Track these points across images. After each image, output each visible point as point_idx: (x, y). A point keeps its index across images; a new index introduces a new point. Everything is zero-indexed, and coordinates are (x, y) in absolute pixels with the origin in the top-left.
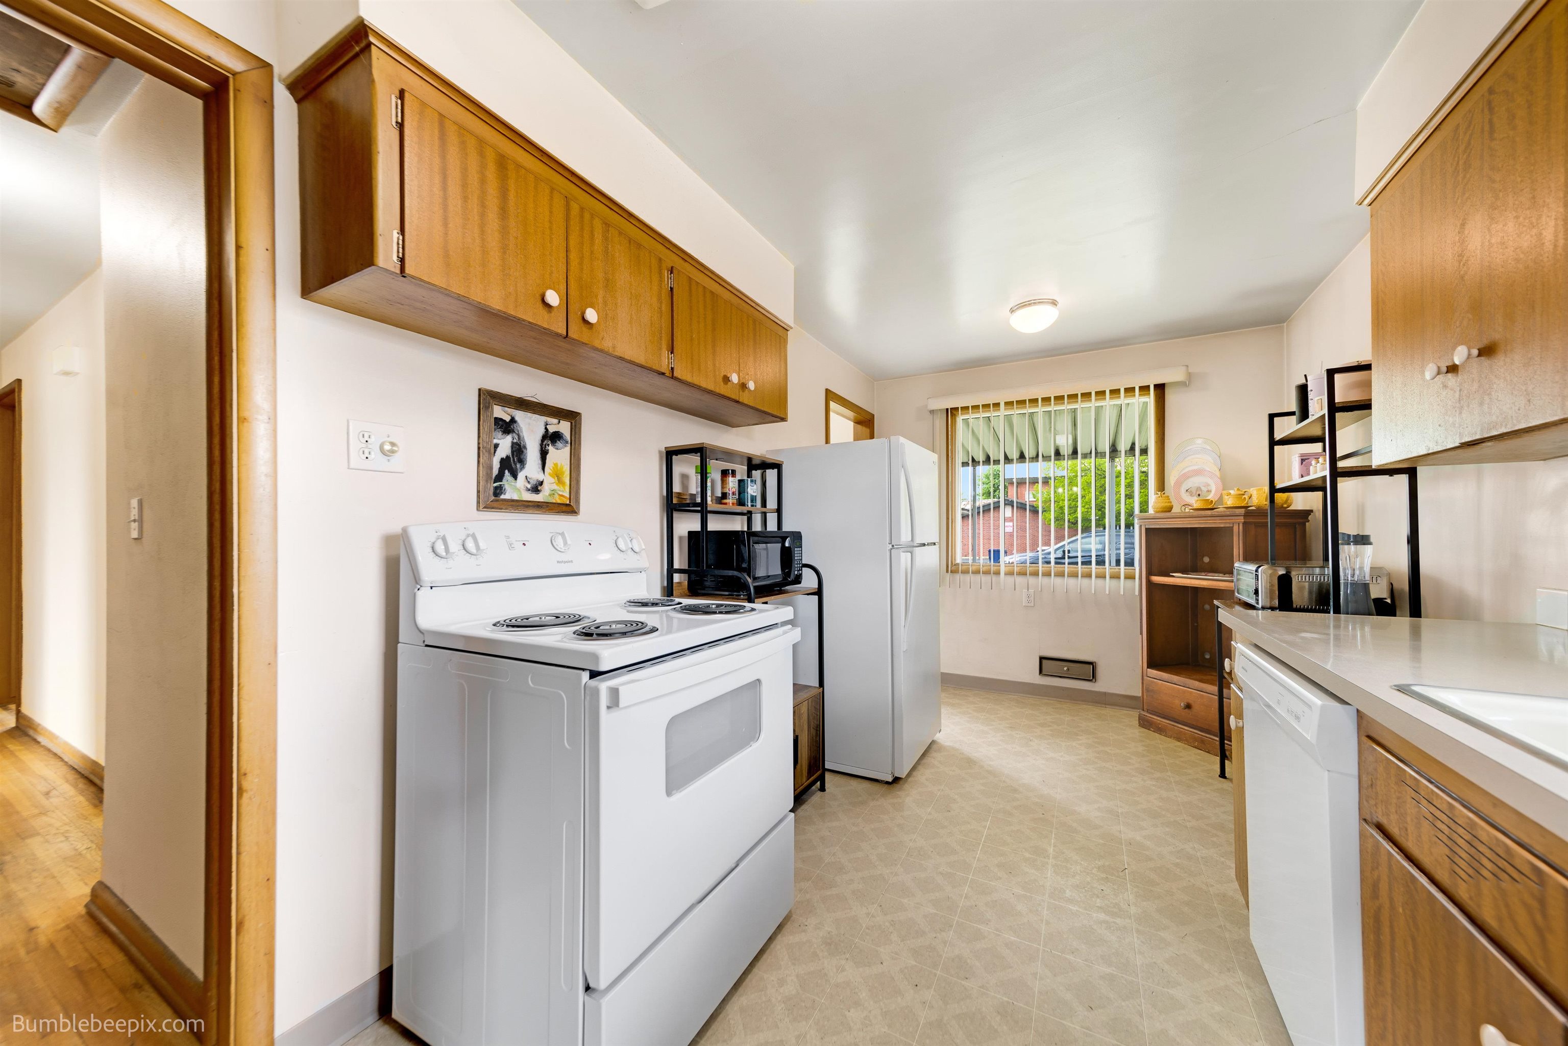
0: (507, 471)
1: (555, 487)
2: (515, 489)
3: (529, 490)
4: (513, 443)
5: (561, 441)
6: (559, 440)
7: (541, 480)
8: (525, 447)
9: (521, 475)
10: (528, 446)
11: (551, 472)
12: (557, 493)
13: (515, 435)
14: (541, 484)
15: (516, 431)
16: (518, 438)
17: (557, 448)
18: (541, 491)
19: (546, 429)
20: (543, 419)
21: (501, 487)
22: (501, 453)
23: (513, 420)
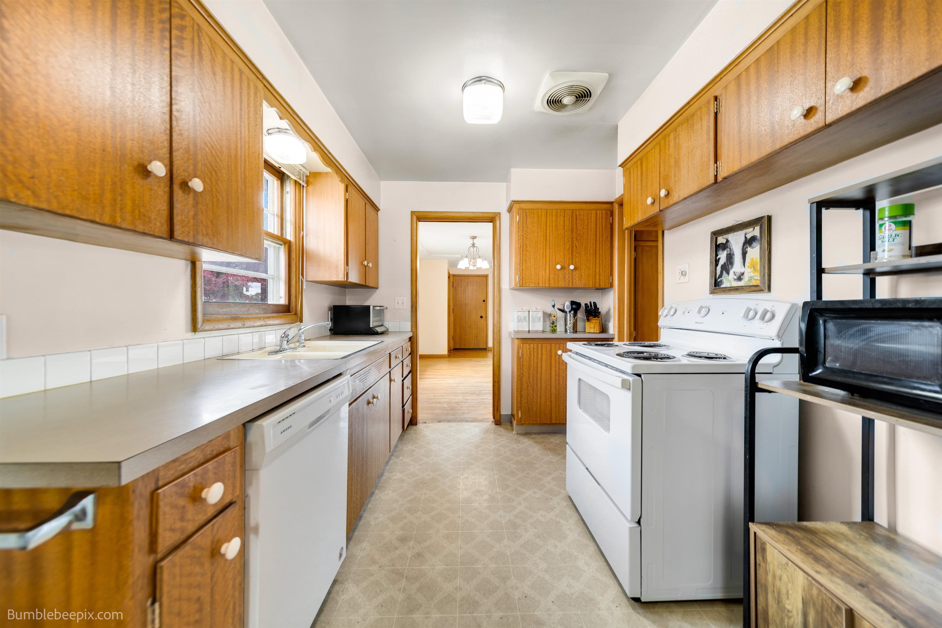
0: (724, 271)
1: (752, 274)
2: (728, 281)
3: (736, 280)
4: (727, 254)
5: (756, 241)
6: (754, 242)
7: (743, 272)
8: (733, 254)
9: (731, 272)
10: (735, 254)
11: (749, 265)
12: (753, 278)
13: (728, 249)
14: (743, 274)
15: (729, 247)
16: (730, 250)
17: (753, 248)
18: (743, 279)
19: (746, 238)
20: (743, 232)
21: (721, 281)
22: (721, 262)
23: (727, 241)
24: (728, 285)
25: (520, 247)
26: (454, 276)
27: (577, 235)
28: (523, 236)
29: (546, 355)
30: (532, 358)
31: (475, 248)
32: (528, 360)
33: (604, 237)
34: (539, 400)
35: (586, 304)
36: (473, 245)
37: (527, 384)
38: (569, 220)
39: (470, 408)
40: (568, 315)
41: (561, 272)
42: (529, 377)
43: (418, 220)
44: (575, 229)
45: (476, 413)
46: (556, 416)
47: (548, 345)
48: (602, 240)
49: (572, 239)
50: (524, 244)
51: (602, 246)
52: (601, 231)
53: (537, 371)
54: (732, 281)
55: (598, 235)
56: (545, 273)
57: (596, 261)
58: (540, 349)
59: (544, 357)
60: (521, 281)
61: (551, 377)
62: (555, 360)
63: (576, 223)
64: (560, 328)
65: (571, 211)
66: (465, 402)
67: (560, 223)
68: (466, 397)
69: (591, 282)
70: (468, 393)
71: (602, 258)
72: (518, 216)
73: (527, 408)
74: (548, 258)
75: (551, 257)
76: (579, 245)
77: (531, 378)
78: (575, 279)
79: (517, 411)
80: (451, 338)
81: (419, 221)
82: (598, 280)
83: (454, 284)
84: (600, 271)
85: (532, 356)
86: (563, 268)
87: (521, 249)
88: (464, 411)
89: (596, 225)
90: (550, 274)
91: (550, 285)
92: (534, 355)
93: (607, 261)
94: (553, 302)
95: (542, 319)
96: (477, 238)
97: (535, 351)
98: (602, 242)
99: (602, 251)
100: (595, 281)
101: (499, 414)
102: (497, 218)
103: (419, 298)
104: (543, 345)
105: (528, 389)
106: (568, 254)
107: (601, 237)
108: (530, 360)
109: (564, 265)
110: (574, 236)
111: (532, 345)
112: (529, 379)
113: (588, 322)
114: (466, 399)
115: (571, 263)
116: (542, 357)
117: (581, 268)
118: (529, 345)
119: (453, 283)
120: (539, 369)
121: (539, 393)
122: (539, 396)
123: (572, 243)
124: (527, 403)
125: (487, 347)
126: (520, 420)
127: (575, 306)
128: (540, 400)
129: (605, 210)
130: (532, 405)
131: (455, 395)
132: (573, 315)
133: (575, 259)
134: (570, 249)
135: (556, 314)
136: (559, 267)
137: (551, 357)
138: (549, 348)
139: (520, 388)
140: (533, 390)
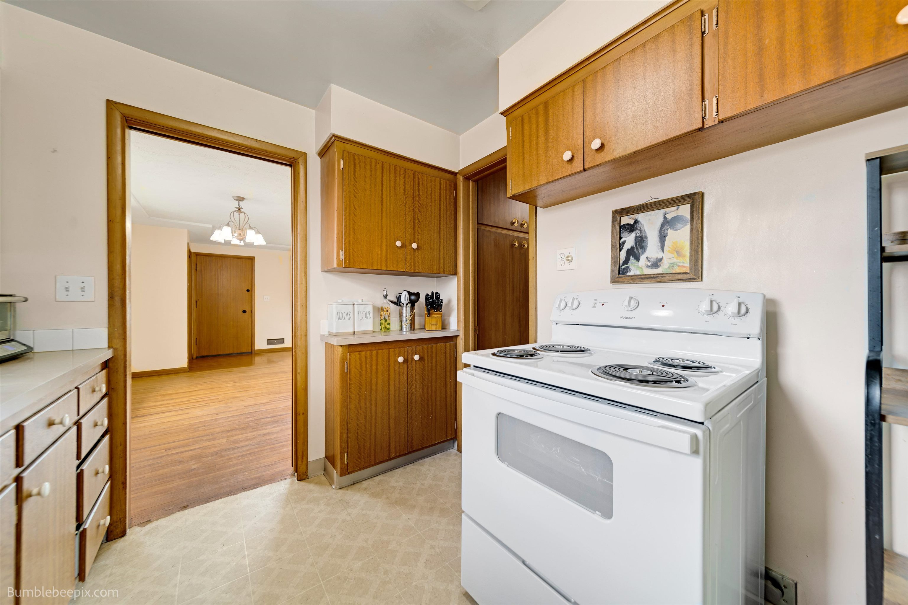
0: (631, 257)
1: (674, 260)
2: (638, 267)
3: (650, 266)
4: (636, 237)
6: (679, 223)
7: (660, 258)
8: (646, 237)
9: (643, 258)
10: (649, 236)
11: (670, 249)
12: (677, 265)
13: (638, 231)
14: (661, 260)
15: (639, 228)
16: (641, 233)
17: (677, 230)
18: (660, 265)
19: (665, 218)
20: (662, 211)
21: (627, 268)
22: (627, 246)
23: (636, 222)
24: (638, 273)
25: (346, 208)
26: (197, 255)
27: (420, 205)
28: (350, 192)
29: (383, 364)
30: (364, 371)
31: (242, 215)
32: (358, 376)
33: (448, 213)
34: (373, 431)
35: (427, 295)
36: (239, 209)
37: (356, 412)
38: (411, 183)
39: (246, 459)
40: (404, 309)
41: (402, 250)
42: (360, 400)
43: (126, 124)
44: (417, 197)
45: (258, 466)
46: (395, 447)
47: (386, 351)
48: (446, 216)
49: (414, 209)
50: (352, 205)
51: (446, 224)
52: (445, 206)
53: (371, 389)
54: (643, 268)
55: (442, 210)
56: (381, 251)
57: (440, 241)
58: (374, 358)
59: (380, 367)
60: (347, 258)
61: (389, 394)
62: (395, 370)
63: (419, 189)
64: (394, 325)
65: (413, 172)
66: (234, 449)
67: (399, 185)
68: (234, 438)
69: (436, 268)
70: (236, 429)
71: (447, 239)
72: (341, 161)
73: (357, 446)
74: (384, 230)
75: (388, 228)
76: (421, 218)
77: (363, 401)
78: (418, 262)
79: (341, 456)
80: (193, 341)
81: (131, 128)
82: (442, 265)
83: (198, 266)
84: (444, 254)
85: (364, 369)
86: (403, 246)
87: (348, 211)
88: (235, 468)
89: (440, 196)
90: (387, 252)
91: (387, 268)
92: (366, 368)
93: (451, 243)
94: (385, 292)
95: (371, 315)
96: (245, 201)
97: (368, 361)
98: (446, 219)
99: (446, 230)
100: (440, 266)
101: (304, 463)
102: (301, 161)
103: (130, 281)
104: (379, 351)
105: (358, 418)
106: (410, 228)
107: (445, 213)
108: (361, 376)
109: (404, 241)
110: (416, 205)
111: (364, 352)
112: (359, 403)
113: (429, 318)
114: (235, 442)
115: (412, 240)
116: (377, 369)
117: (424, 248)
118: (359, 354)
119: (196, 264)
120: (374, 387)
121: (373, 421)
122: (373, 425)
123: (414, 214)
124: (358, 439)
125: (253, 349)
126: (346, 467)
127: (414, 297)
128: (375, 430)
129: (448, 180)
130: (364, 440)
131: (211, 437)
132: (410, 308)
133: (418, 235)
134: (412, 221)
135: (389, 307)
136: (399, 243)
137: (389, 367)
138: (386, 355)
139: (346, 419)
140: (365, 417)
